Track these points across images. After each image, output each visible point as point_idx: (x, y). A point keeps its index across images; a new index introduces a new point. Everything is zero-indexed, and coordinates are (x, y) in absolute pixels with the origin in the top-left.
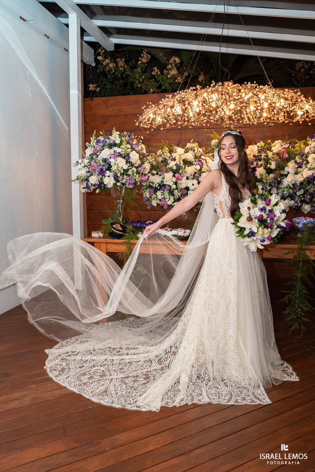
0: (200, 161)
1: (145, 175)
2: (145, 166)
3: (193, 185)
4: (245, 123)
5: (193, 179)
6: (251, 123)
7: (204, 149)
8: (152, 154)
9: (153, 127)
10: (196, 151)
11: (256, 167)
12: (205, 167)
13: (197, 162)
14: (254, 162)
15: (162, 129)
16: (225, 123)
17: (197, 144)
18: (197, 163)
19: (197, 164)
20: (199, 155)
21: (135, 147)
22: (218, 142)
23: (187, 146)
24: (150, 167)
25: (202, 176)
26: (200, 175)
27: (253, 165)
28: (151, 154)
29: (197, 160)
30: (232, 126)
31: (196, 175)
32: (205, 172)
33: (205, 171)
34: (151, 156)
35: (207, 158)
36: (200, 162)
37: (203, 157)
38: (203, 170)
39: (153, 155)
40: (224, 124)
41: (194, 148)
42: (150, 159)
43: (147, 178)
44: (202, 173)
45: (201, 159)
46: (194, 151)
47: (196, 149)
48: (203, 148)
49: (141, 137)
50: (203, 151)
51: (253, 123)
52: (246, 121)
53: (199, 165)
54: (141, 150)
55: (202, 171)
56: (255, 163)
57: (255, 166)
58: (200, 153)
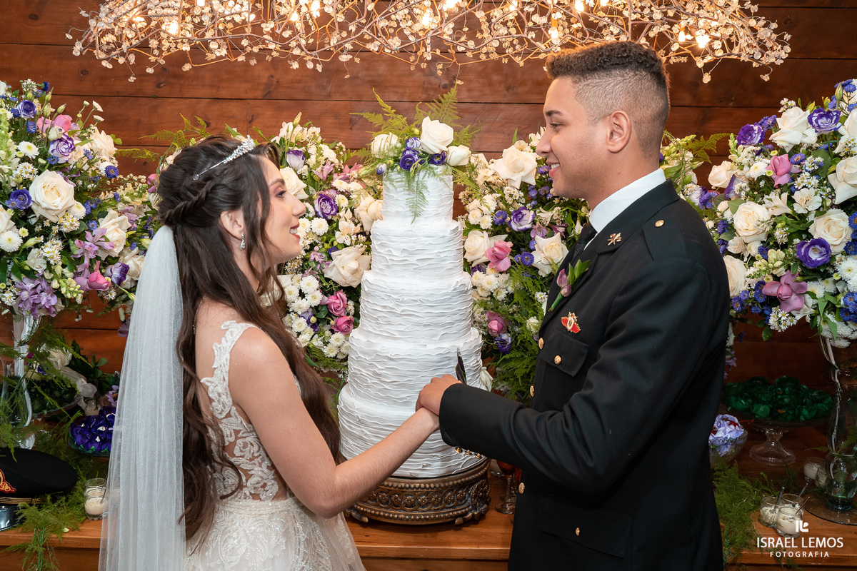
0: (327, 199)
1: (111, 260)
2: (105, 230)
3: (302, 295)
4: (483, 57)
5: (302, 270)
6: (505, 61)
7: (341, 148)
8: (135, 178)
9: (152, 59)
10: (312, 160)
11: (530, 230)
12: (346, 227)
13: (316, 202)
14: (524, 212)
15: (187, 67)
16: (416, 56)
17: (317, 130)
18: (318, 209)
19: (317, 215)
20: (325, 174)
21: (56, 154)
22: (399, 145)
23: (283, 133)
24: (129, 230)
25: (335, 262)
26: (330, 258)
27: (522, 223)
28: (131, 179)
29: (315, 196)
30: (440, 66)
31: (312, 256)
32: (346, 246)
33: (348, 243)
34: (133, 185)
35: (355, 186)
36: (327, 204)
37: (338, 183)
38: (339, 238)
39: (139, 181)
40: (412, 58)
41: (305, 144)
42: (127, 198)
43: (116, 273)
44: (336, 249)
45: (331, 193)
46: (306, 156)
47: (312, 150)
48: (340, 143)
49: (95, 104)
50: (338, 157)
51: (511, 61)
52: (487, 54)
53: (325, 217)
54: (90, 163)
55: (335, 244)
56: (529, 215)
57: (528, 226)
58: (328, 168)
